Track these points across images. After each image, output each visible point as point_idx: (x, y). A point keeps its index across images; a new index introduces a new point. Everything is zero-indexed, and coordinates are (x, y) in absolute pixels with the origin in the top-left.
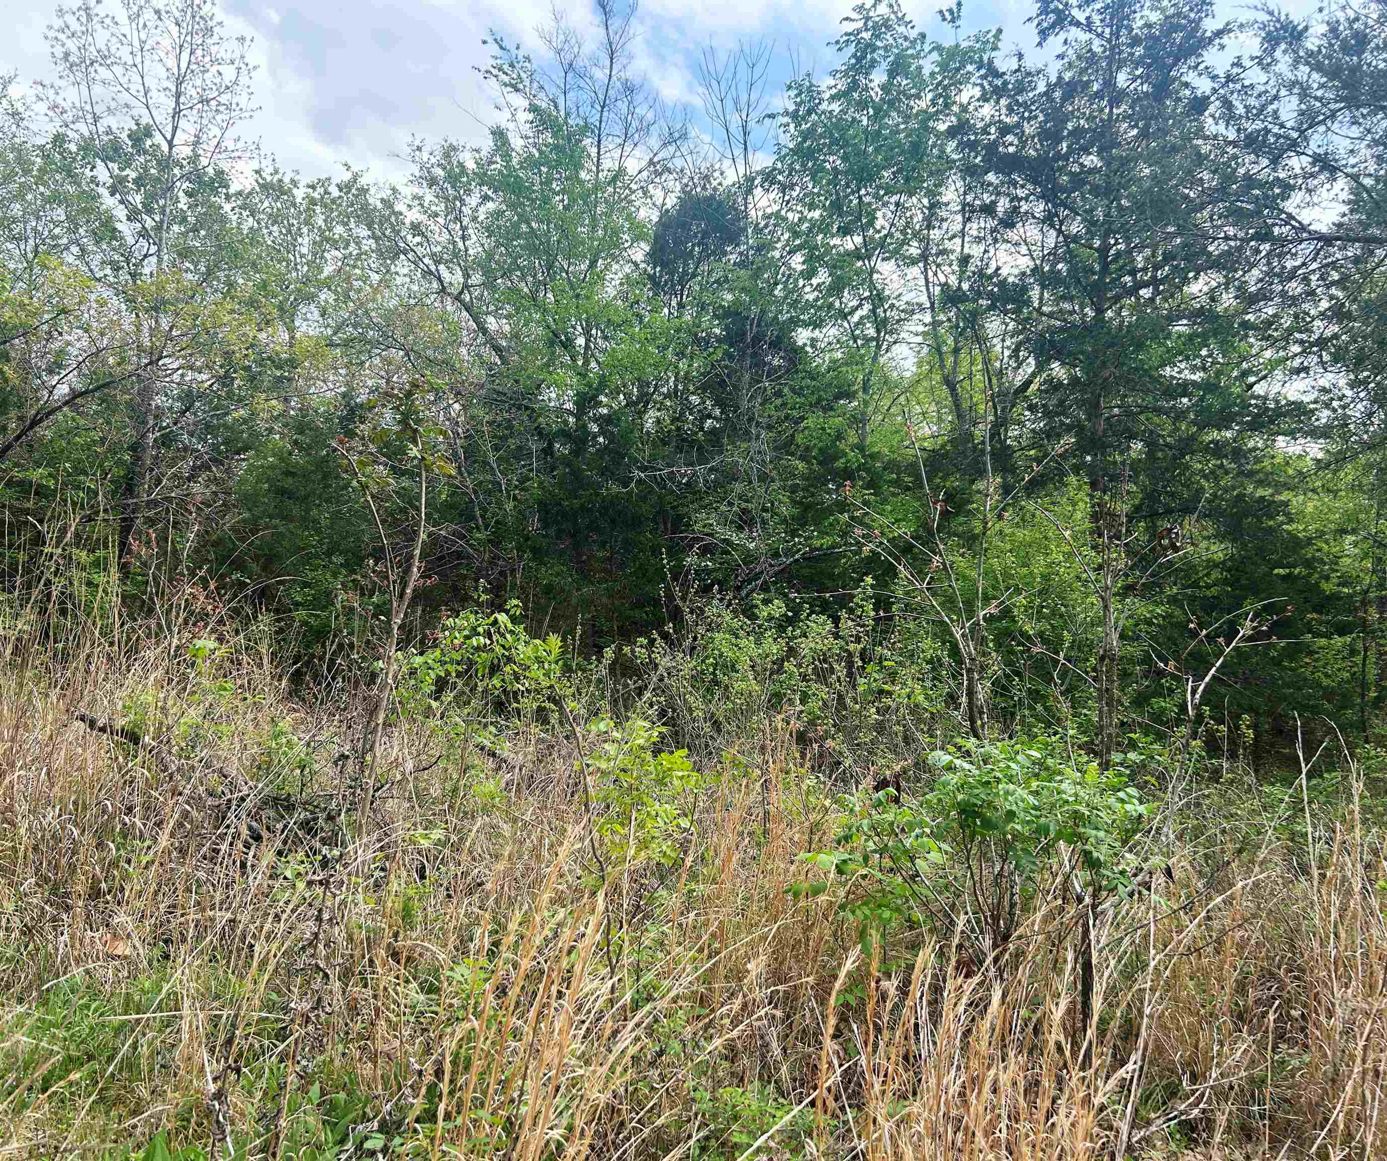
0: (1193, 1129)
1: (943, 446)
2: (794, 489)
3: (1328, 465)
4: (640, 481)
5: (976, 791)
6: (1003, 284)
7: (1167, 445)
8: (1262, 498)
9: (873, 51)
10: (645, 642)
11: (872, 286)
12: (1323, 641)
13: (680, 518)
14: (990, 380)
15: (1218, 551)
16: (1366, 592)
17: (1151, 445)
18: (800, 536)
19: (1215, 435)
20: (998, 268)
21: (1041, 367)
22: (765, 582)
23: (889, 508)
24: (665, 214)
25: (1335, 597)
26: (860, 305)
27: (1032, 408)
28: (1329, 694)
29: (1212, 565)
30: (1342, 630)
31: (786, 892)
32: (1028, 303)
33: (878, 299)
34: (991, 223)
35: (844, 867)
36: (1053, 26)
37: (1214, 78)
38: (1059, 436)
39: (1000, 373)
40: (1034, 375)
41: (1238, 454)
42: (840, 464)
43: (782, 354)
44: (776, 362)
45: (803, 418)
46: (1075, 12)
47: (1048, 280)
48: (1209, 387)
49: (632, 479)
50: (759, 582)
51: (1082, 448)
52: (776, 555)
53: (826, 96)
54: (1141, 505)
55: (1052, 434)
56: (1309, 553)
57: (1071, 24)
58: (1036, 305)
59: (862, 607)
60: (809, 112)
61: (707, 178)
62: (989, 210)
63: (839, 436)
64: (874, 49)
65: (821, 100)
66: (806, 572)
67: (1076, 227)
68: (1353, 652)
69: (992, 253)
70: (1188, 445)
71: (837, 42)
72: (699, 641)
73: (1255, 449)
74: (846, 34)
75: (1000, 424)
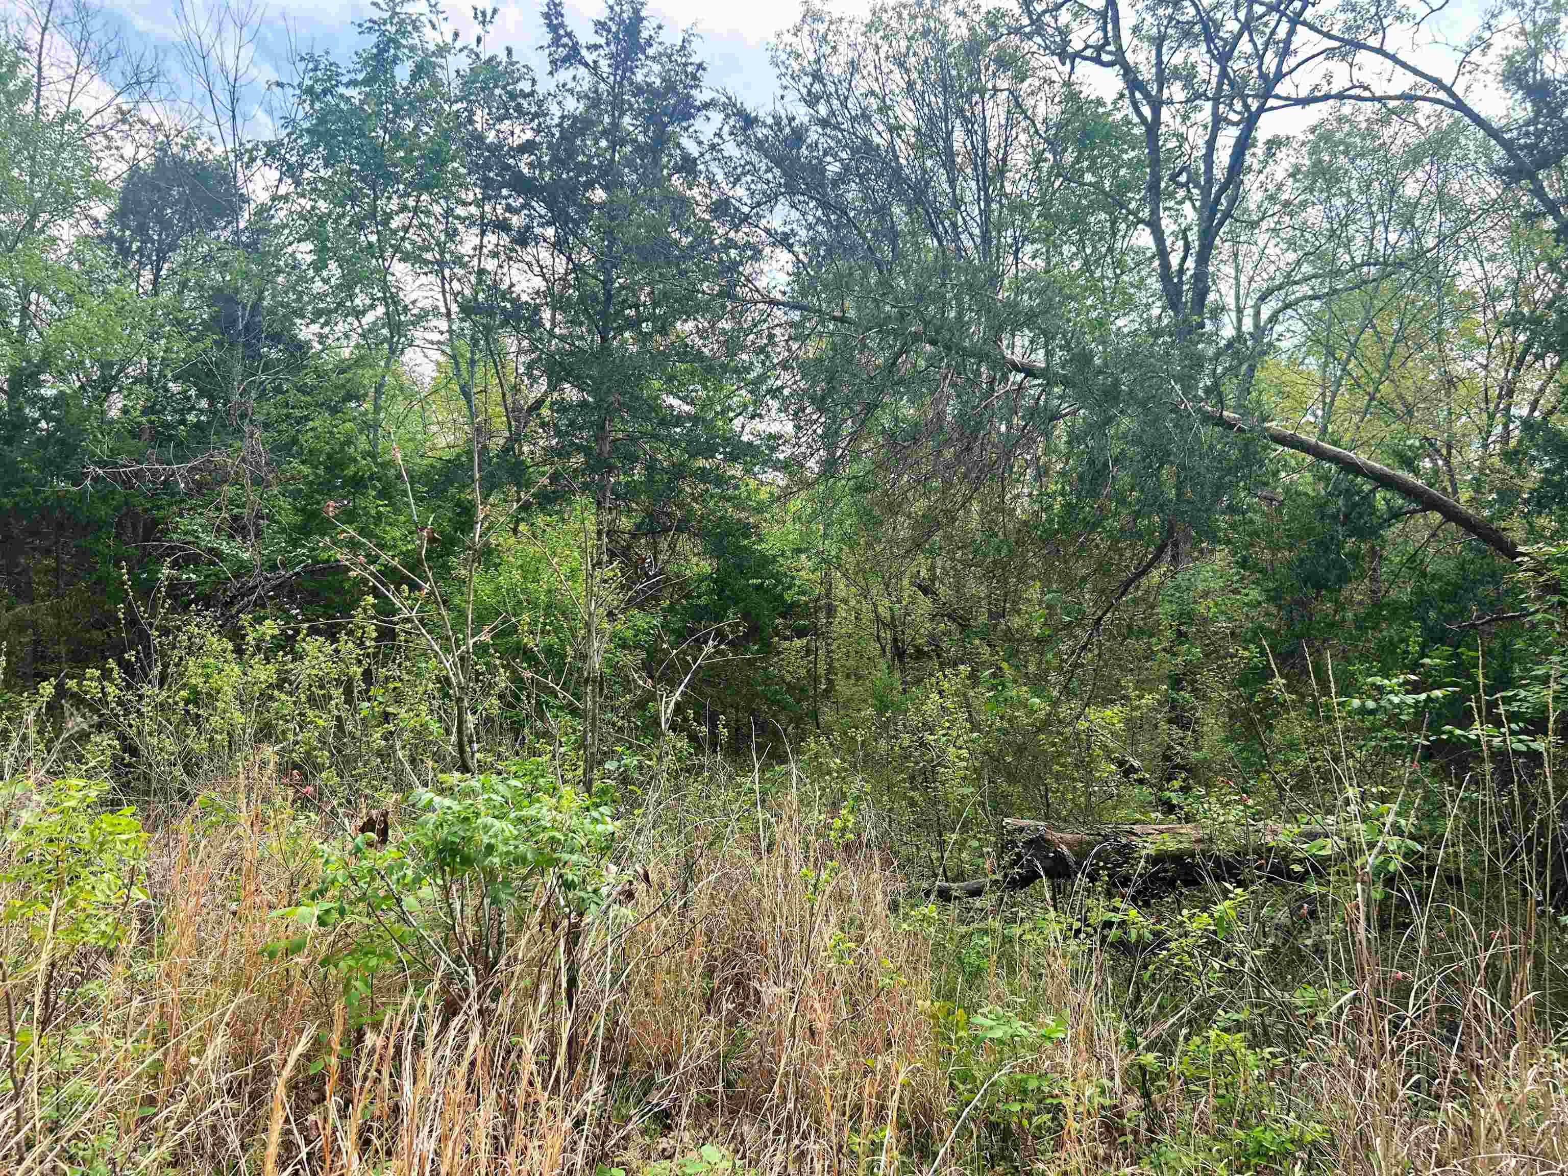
0: (668, 1116)
1: (459, 456)
2: (296, 494)
3: (779, 498)
4: (96, 479)
5: (455, 829)
6: (515, 301)
7: (663, 469)
8: (739, 520)
9: (397, 48)
10: (97, 673)
11: (385, 288)
12: (786, 644)
13: (155, 522)
14: (504, 395)
15: (706, 566)
16: (817, 600)
17: (651, 468)
18: (304, 546)
19: (701, 463)
20: (512, 285)
21: (553, 387)
22: (260, 597)
23: (402, 518)
24: (134, 169)
25: (795, 604)
26: (372, 307)
27: (543, 425)
28: (791, 688)
29: (701, 579)
30: (801, 633)
31: (261, 953)
32: (540, 324)
33: (392, 299)
34: (505, 239)
35: (325, 918)
36: (564, 60)
37: (700, 143)
38: (569, 455)
39: (516, 389)
40: (546, 394)
41: (720, 481)
42: (351, 471)
43: (281, 347)
44: (273, 356)
45: (307, 418)
46: (584, 52)
47: (559, 304)
48: (695, 419)
49: (85, 475)
50: (253, 597)
51: (590, 468)
52: (273, 568)
53: (345, 80)
54: (642, 523)
55: (562, 453)
56: (775, 568)
57: (580, 62)
58: (548, 326)
59: (363, 627)
60: (325, 92)
61: (192, 139)
62: (503, 226)
63: (349, 442)
64: (398, 46)
65: (339, 82)
66: (310, 585)
67: (586, 258)
68: (808, 652)
69: (505, 270)
70: (679, 472)
71: (360, 25)
72: (172, 669)
73: (733, 477)
74: (371, 21)
75: (515, 438)
